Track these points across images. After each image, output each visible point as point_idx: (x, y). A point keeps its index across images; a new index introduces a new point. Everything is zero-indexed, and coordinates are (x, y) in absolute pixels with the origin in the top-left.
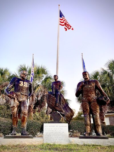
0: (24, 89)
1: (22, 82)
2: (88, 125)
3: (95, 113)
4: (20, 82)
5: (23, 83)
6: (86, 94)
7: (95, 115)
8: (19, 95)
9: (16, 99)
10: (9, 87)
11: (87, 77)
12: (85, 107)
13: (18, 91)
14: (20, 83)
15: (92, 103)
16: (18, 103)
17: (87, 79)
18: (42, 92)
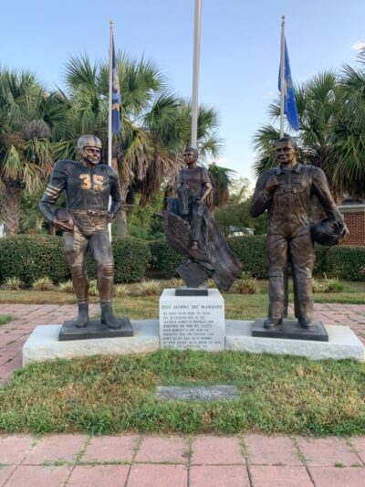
0: (95, 199)
1: (88, 176)
2: (277, 299)
3: (303, 268)
4: (82, 177)
5: (92, 180)
6: (282, 214)
7: (300, 272)
8: (84, 217)
9: (76, 229)
10: (50, 195)
11: (291, 158)
12: (276, 250)
13: (80, 205)
14: (83, 180)
15: (296, 240)
16: (83, 239)
17: (289, 166)
18: (147, 156)
